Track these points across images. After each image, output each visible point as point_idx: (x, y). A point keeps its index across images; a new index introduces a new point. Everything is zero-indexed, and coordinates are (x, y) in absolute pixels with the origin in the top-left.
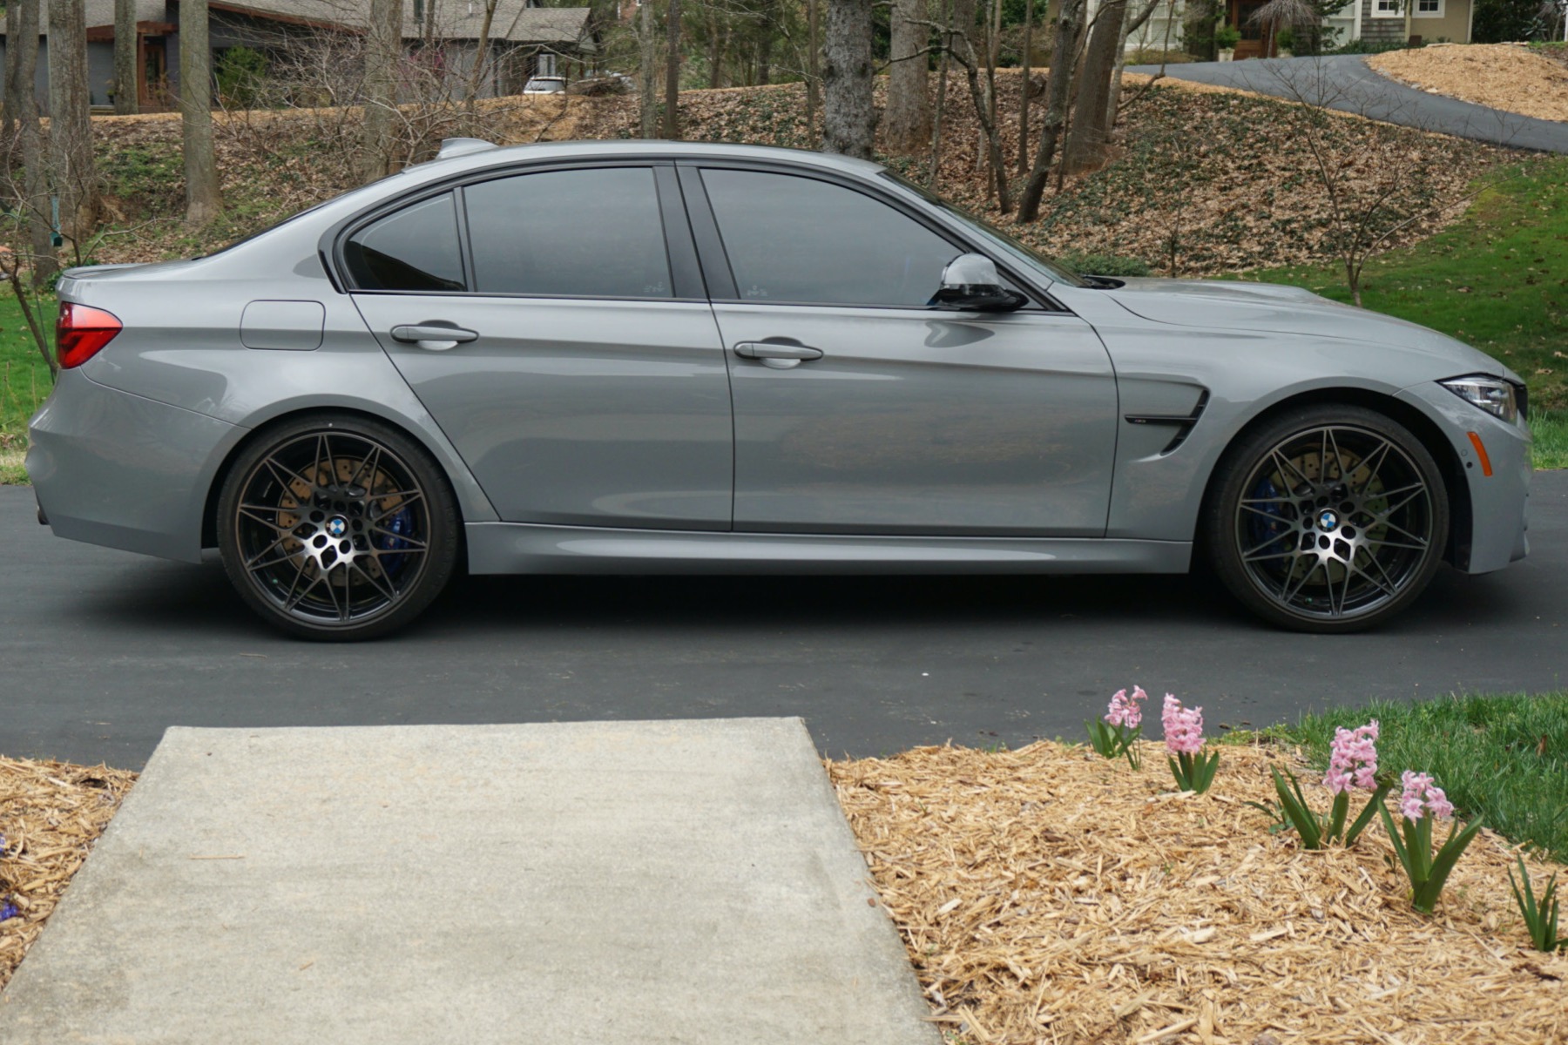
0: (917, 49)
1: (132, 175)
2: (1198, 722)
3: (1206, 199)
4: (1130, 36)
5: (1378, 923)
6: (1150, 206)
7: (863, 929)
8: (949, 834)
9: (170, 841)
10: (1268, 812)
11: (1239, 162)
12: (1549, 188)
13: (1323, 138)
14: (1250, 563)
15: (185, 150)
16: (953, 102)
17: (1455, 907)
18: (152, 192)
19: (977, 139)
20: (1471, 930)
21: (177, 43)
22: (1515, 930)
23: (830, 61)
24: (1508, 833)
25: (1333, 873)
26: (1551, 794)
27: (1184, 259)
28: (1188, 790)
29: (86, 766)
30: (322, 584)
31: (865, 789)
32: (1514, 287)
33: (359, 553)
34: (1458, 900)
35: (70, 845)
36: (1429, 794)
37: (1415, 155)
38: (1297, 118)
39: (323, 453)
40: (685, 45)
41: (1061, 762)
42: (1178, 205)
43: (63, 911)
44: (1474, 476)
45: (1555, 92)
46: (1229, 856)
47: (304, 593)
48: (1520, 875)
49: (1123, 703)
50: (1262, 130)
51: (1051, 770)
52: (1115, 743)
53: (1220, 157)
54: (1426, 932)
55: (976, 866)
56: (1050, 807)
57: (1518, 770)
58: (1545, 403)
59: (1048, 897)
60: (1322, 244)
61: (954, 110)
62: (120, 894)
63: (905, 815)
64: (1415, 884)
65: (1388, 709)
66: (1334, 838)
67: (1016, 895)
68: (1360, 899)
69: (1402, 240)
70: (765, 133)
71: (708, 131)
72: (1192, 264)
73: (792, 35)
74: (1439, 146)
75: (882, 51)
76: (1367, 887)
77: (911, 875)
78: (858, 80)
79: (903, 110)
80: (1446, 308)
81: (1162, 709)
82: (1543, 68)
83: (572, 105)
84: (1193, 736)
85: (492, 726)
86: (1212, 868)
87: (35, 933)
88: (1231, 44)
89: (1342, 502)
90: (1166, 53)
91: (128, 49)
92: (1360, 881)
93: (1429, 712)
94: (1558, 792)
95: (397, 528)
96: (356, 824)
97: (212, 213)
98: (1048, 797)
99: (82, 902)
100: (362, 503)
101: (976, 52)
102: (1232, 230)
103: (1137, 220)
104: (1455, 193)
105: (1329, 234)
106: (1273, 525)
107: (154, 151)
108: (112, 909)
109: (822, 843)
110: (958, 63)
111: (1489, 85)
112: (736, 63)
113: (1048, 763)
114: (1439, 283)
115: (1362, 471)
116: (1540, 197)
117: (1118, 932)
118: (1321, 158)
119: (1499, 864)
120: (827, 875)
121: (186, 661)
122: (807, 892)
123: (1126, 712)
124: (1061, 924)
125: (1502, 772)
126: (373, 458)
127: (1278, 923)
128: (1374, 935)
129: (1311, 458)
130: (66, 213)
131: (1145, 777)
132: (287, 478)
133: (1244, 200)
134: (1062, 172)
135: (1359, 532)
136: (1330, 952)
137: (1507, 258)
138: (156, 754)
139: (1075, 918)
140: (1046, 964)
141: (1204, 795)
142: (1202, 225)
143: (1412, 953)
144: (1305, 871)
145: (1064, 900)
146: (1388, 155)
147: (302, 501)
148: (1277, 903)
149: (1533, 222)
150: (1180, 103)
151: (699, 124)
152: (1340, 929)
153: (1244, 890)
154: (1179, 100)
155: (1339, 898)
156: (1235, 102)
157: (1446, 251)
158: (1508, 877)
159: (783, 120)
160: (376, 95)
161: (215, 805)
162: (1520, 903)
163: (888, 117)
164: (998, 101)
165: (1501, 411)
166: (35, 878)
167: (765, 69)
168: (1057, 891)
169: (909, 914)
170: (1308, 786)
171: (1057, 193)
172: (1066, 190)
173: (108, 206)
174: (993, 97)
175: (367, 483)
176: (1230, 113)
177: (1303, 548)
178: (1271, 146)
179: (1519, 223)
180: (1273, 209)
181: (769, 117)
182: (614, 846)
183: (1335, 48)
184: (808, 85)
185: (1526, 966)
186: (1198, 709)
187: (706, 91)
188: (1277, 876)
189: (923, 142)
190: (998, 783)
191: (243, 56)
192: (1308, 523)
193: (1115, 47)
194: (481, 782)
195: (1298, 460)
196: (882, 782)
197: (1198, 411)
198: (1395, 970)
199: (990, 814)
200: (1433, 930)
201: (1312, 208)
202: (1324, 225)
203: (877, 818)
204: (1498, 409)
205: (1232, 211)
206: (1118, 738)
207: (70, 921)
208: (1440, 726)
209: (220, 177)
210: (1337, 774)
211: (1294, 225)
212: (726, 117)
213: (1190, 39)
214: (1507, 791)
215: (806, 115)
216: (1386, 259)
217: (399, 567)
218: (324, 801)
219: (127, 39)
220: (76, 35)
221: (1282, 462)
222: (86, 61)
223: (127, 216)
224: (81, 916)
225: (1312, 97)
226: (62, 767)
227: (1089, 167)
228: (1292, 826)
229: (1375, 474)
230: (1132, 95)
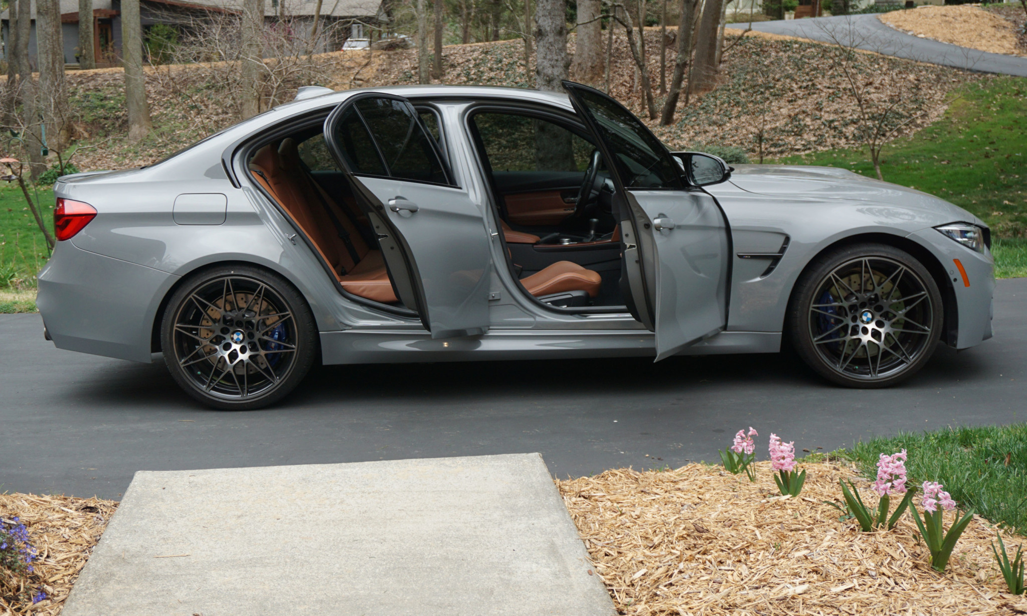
0: (594, 16)
1: (92, 109)
2: (791, 451)
3: (780, 108)
4: (729, 5)
5: (911, 578)
6: (744, 113)
7: (586, 590)
8: (637, 526)
9: (142, 546)
10: (838, 508)
11: (800, 84)
12: (997, 96)
13: (853, 67)
14: (819, 345)
15: (126, 92)
16: (617, 49)
17: (958, 566)
18: (106, 118)
19: (634, 73)
20: (970, 581)
21: (120, 23)
22: (997, 581)
23: (539, 26)
24: (988, 516)
25: (881, 547)
26: (1015, 490)
27: (767, 146)
28: (787, 494)
29: (84, 498)
30: (229, 374)
31: (582, 499)
32: (977, 160)
33: (252, 353)
34: (960, 562)
35: (78, 551)
36: (940, 495)
37: (912, 77)
38: (836, 56)
39: (228, 290)
40: (446, 17)
41: (705, 477)
42: (762, 112)
43: (75, 595)
44: (959, 287)
45: (999, 35)
46: (815, 537)
47: (218, 380)
48: (999, 545)
49: (742, 438)
50: (814, 63)
51: (699, 483)
52: (739, 463)
53: (788, 81)
54: (942, 583)
55: (655, 547)
56: (699, 507)
57: (994, 476)
58: (999, 234)
59: (702, 566)
60: (854, 135)
61: (617, 55)
62: (112, 582)
63: (608, 515)
64: (933, 553)
65: (909, 437)
66: (881, 524)
67: (682, 566)
68: (899, 563)
69: (905, 132)
70: (498, 72)
71: (462, 71)
72: (773, 149)
73: (514, 9)
74: (927, 70)
75: (571, 18)
76: (903, 555)
77: (615, 555)
78: (558, 38)
79: (585, 55)
80: (934, 174)
81: (769, 443)
82: (991, 20)
83: (375, 57)
84: (789, 460)
85: (344, 464)
86: (805, 545)
87: (58, 610)
88: (793, 8)
89: (875, 304)
90: (752, 15)
91: (88, 27)
92: (899, 552)
93: (936, 439)
94: (1020, 489)
95: (276, 336)
96: (260, 531)
97: (145, 131)
98: (698, 501)
99: (87, 588)
100: (253, 321)
101: (631, 17)
102: (797, 127)
103: (737, 122)
104: (938, 100)
105: (858, 129)
106: (832, 321)
107: (107, 93)
108: (107, 592)
109: (557, 534)
110: (619, 25)
111: (957, 31)
112: (478, 27)
113: (697, 478)
114: (929, 159)
115: (887, 284)
116: (992, 102)
117: (747, 588)
118: (853, 80)
119: (984, 538)
120: (561, 555)
121: (143, 426)
122: (549, 567)
123: (745, 444)
124: (711, 583)
125: (983, 477)
126: (260, 292)
127: (848, 580)
128: (908, 586)
129: (854, 277)
130: (51, 134)
131: (758, 486)
132: (205, 306)
133: (804, 108)
134: (688, 92)
135: (887, 324)
136: (881, 599)
137: (972, 141)
138: (130, 489)
139: (719, 579)
140: (702, 610)
141: (797, 498)
142: (778, 124)
143: (933, 598)
144: (863, 546)
145: (712, 568)
146: (895, 77)
147: (215, 321)
148: (847, 567)
149: (987, 118)
150: (762, 47)
151: (456, 67)
152: (887, 583)
153: (825, 559)
154: (761, 45)
155: (886, 563)
156: (797, 46)
157: (933, 137)
158: (991, 547)
159: (509, 63)
160: (250, 55)
161: (169, 522)
162: (1000, 564)
163: (576, 60)
164: (646, 48)
165: (974, 245)
166: (56, 574)
167: (497, 31)
168: (707, 562)
169: (614, 579)
170: (861, 489)
171: (685, 106)
172: (691, 104)
173: (77, 128)
174: (643, 46)
175: (256, 308)
176: (793, 53)
177: (852, 334)
178: (820, 73)
179: (979, 119)
180: (823, 113)
181: (501, 61)
182: (425, 540)
183: (859, 10)
184: (525, 40)
185: (1006, 605)
186: (792, 443)
187: (460, 46)
188: (846, 549)
189: (599, 75)
190: (666, 492)
191: (163, 30)
192: (854, 319)
193: (719, 13)
194: (338, 501)
195: (846, 279)
196: (592, 494)
197: (783, 250)
198: (923, 609)
199: (662, 513)
200: (945, 582)
201: (847, 112)
202: (855, 123)
203: (591, 517)
204: (972, 244)
205: (796, 115)
206: (740, 461)
207: (80, 601)
208: (943, 448)
209: (149, 108)
210: (882, 484)
211: (836, 123)
212: (473, 62)
213: (767, 6)
214: (988, 490)
215: (524, 59)
216: (895, 143)
217: (278, 362)
218: (239, 517)
219: (87, 21)
220: (55, 20)
221: (837, 280)
222: (61, 36)
223: (90, 135)
224: (88, 598)
225: (846, 42)
226: (69, 500)
227: (705, 90)
228: (854, 516)
229: (896, 287)
230: (731, 43)
